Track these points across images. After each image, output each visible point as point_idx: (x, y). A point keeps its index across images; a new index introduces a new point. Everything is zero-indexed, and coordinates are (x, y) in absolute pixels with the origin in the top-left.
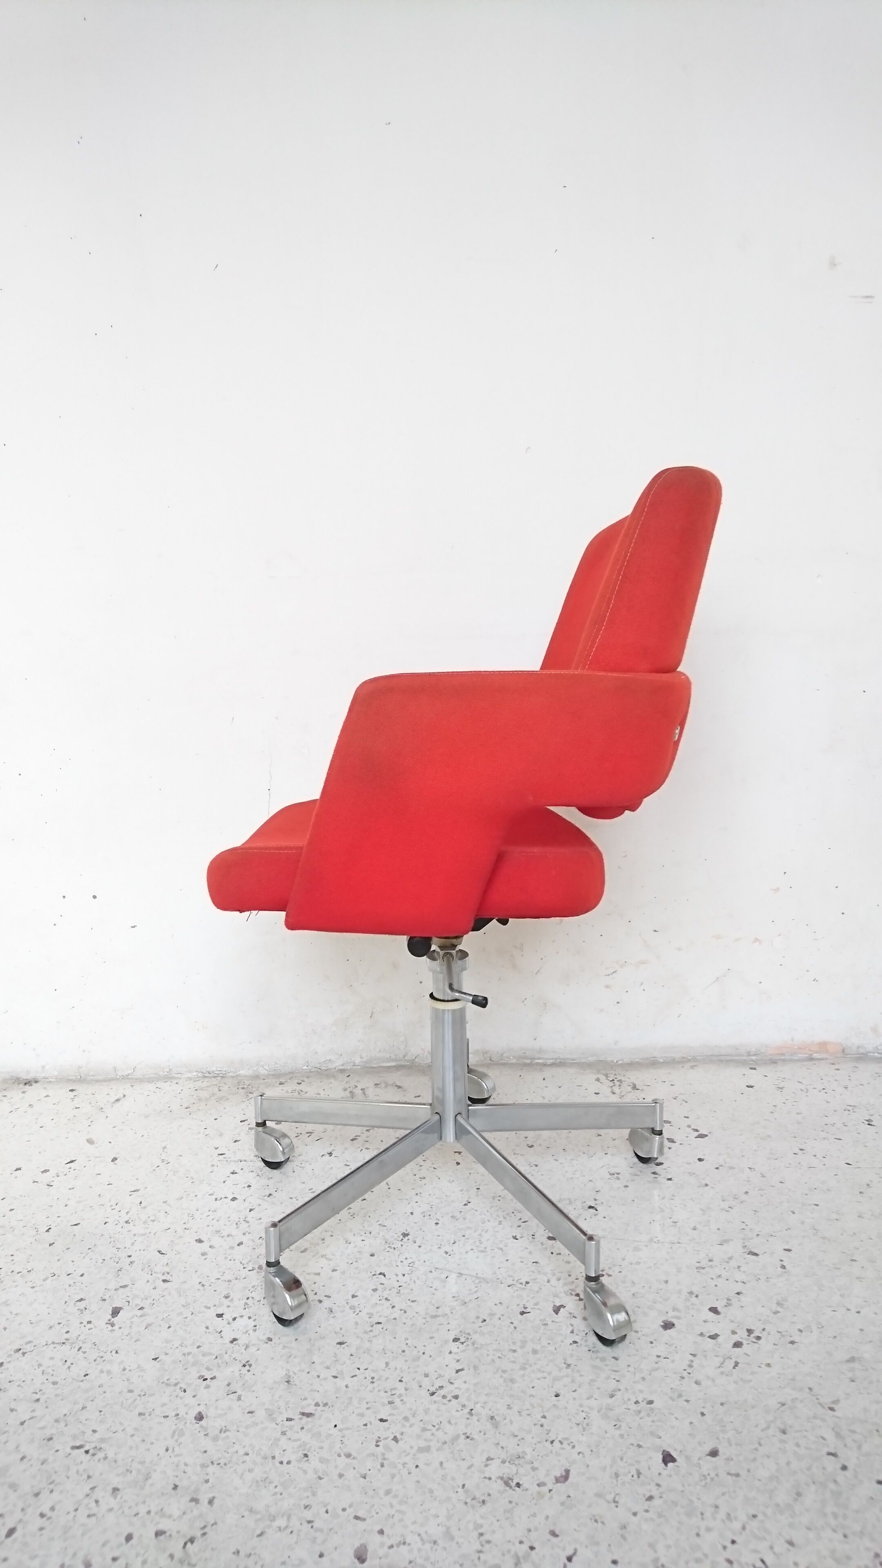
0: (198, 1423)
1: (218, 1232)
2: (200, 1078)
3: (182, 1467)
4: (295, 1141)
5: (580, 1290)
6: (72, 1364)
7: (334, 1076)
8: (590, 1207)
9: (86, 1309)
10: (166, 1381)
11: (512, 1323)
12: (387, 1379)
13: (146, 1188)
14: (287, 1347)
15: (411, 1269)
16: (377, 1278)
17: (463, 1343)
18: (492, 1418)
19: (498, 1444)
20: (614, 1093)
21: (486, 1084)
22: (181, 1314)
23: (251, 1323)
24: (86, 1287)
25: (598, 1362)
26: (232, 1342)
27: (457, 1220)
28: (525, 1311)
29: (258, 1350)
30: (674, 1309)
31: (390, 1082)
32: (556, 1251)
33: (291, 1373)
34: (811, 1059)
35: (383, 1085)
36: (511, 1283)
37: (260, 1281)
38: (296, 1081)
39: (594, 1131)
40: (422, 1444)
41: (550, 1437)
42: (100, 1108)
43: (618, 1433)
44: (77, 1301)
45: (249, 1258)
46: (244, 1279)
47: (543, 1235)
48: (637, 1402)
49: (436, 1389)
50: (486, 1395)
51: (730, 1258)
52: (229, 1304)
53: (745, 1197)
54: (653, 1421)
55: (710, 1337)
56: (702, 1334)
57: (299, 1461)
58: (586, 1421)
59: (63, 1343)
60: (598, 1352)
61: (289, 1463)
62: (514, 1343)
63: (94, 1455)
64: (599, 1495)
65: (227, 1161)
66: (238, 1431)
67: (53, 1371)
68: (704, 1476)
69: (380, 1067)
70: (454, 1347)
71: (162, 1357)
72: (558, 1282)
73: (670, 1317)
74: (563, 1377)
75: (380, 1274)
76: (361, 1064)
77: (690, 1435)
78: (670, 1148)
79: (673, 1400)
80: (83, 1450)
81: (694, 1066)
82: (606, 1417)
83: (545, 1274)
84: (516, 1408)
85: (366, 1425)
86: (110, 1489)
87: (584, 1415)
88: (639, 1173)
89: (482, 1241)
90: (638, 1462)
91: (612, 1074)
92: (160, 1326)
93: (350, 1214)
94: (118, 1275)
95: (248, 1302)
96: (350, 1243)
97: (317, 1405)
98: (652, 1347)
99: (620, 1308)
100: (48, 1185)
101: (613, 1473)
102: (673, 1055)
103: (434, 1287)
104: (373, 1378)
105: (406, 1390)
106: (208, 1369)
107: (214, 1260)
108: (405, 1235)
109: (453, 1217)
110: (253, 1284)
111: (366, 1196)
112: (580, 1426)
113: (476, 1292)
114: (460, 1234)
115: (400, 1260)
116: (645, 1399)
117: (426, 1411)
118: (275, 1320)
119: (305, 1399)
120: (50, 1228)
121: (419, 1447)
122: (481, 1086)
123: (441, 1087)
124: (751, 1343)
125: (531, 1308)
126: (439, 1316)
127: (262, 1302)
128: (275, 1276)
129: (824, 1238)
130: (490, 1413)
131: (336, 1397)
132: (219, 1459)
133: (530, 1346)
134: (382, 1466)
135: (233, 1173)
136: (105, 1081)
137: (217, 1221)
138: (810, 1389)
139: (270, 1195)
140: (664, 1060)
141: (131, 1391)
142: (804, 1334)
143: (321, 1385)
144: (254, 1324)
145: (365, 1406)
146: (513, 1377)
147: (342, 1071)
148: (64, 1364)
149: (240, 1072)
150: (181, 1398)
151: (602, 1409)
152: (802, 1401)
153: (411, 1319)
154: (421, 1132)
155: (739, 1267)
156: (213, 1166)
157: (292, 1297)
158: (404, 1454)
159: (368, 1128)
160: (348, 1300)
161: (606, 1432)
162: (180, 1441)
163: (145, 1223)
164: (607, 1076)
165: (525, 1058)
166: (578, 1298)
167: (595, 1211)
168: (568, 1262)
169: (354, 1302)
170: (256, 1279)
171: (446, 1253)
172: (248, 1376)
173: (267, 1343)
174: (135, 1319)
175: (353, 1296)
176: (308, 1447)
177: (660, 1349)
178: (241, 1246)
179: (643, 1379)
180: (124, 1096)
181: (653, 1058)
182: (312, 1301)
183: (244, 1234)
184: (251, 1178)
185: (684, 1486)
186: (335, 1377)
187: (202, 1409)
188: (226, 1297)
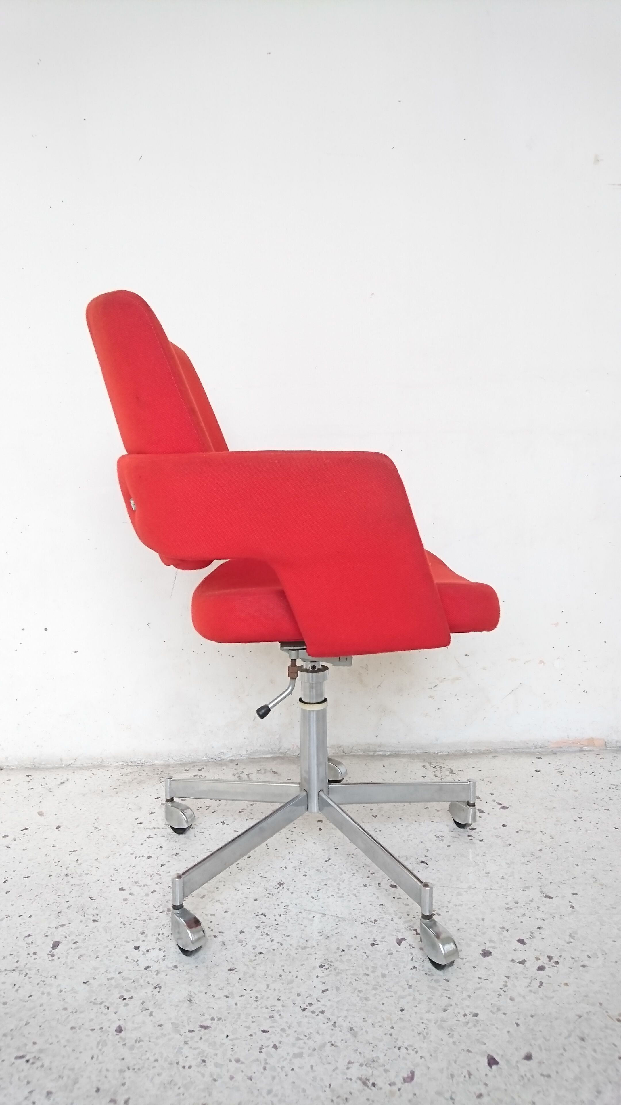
0: (118, 1035)
1: (136, 882)
2: (125, 767)
3: (104, 1073)
4: (196, 814)
5: (417, 926)
6: (19, 987)
7: (226, 765)
8: (422, 862)
9: (32, 943)
10: (93, 1001)
11: (365, 953)
12: (268, 998)
13: (82, 849)
14: (189, 973)
15: (286, 911)
16: (260, 918)
17: (327, 969)
18: (351, 1029)
19: (357, 1050)
20: (436, 776)
21: (341, 769)
22: (107, 947)
23: (161, 954)
24: (33, 925)
25: (433, 984)
26: (146, 969)
27: (320, 872)
28: (374, 943)
29: (167, 975)
30: (491, 941)
31: (269, 769)
32: (397, 896)
33: (192, 994)
34: (582, 751)
35: (263, 771)
36: (363, 921)
37: (168, 920)
38: (198, 769)
39: (423, 804)
40: (297, 1051)
41: (398, 1044)
42: (49, 789)
43: (451, 1040)
44: (26, 937)
45: (160, 903)
46: (156, 919)
47: (387, 884)
48: (465, 1015)
49: (307, 1006)
50: (346, 1010)
51: (531, 901)
52: (144, 938)
53: (539, 854)
54: (479, 1031)
55: (520, 962)
56: (513, 960)
57: (198, 1066)
58: (425, 1031)
59: (14, 970)
60: (433, 975)
61: (190, 1067)
62: (367, 969)
63: (33, 1063)
64: (439, 1093)
65: (144, 828)
66: (150, 1041)
67: (4, 993)
68: (522, 1077)
69: (261, 758)
70: (319, 971)
71: (91, 981)
72: (399, 920)
73: (488, 947)
74: (406, 995)
75: (262, 914)
76: (246, 756)
77: (509, 1042)
78: (480, 817)
79: (494, 1013)
80: (24, 1060)
81: (496, 756)
82: (441, 1027)
83: (389, 914)
84: (370, 1021)
85: (251, 1035)
86: (45, 1092)
87: (423, 1026)
88: (458, 836)
89: (340, 889)
90: (469, 1065)
91: (434, 762)
92: (90, 956)
93: (238, 869)
94: (59, 916)
95: (159, 937)
96: (238, 891)
97: (213, 1019)
98: (475, 971)
99: (450, 940)
100: (7, 847)
101: (449, 1075)
102: (480, 748)
103: (304, 925)
104: (257, 997)
105: (283, 1006)
106: (127, 991)
107: (133, 904)
108: (281, 884)
109: (317, 870)
110: (163, 924)
111: (250, 854)
112: (421, 1035)
113: (336, 928)
114: (323, 884)
115: (277, 903)
116: (471, 1013)
117: (299, 1024)
118: (180, 951)
119: (204, 1015)
120: (7, 880)
121: (294, 1053)
122: (336, 771)
123: (308, 770)
124: (551, 967)
125: (380, 941)
126: (308, 948)
127: (170, 937)
128: (179, 917)
129: (602, 885)
130: (350, 1025)
131: (228, 1013)
132: (134, 1065)
133: (379, 972)
134: (265, 1069)
135: (149, 837)
136: (53, 769)
137: (136, 874)
138: (601, 1004)
139: (177, 854)
140: (473, 752)
141: (65, 1009)
142: (592, 959)
143: (216, 1003)
144: (163, 954)
145: (251, 1020)
146: (368, 996)
147: (232, 761)
148: (13, 988)
149: (156, 762)
150: (105, 1014)
151: (438, 1021)
152: (594, 1014)
153: (286, 950)
154: (293, 805)
155: (538, 908)
156: (133, 832)
157: (192, 933)
158: (282, 1059)
159: (252, 803)
160: (237, 935)
161: (442, 1040)
162: (103, 1051)
163: (80, 875)
164: (430, 764)
165: (369, 751)
166: (415, 932)
167: (426, 865)
168: (407, 905)
169: (241, 937)
170: (166, 919)
171: (313, 898)
172: (159, 996)
173: (173, 970)
174: (71, 951)
175: (241, 932)
176: (205, 1054)
177: (481, 972)
178: (154, 893)
179: (469, 996)
180: (68, 780)
181: (465, 750)
182: (209, 936)
183: (157, 884)
184: (162, 841)
185: (506, 1085)
186: (227, 997)
187: (121, 1023)
188: (142, 933)
